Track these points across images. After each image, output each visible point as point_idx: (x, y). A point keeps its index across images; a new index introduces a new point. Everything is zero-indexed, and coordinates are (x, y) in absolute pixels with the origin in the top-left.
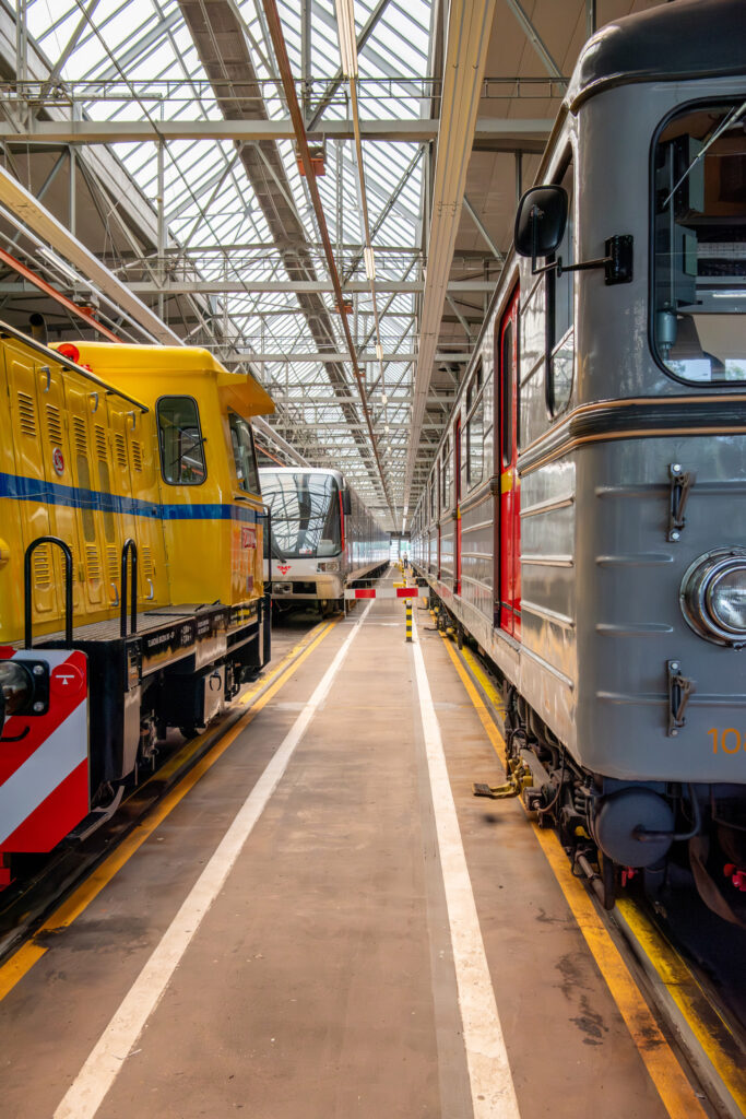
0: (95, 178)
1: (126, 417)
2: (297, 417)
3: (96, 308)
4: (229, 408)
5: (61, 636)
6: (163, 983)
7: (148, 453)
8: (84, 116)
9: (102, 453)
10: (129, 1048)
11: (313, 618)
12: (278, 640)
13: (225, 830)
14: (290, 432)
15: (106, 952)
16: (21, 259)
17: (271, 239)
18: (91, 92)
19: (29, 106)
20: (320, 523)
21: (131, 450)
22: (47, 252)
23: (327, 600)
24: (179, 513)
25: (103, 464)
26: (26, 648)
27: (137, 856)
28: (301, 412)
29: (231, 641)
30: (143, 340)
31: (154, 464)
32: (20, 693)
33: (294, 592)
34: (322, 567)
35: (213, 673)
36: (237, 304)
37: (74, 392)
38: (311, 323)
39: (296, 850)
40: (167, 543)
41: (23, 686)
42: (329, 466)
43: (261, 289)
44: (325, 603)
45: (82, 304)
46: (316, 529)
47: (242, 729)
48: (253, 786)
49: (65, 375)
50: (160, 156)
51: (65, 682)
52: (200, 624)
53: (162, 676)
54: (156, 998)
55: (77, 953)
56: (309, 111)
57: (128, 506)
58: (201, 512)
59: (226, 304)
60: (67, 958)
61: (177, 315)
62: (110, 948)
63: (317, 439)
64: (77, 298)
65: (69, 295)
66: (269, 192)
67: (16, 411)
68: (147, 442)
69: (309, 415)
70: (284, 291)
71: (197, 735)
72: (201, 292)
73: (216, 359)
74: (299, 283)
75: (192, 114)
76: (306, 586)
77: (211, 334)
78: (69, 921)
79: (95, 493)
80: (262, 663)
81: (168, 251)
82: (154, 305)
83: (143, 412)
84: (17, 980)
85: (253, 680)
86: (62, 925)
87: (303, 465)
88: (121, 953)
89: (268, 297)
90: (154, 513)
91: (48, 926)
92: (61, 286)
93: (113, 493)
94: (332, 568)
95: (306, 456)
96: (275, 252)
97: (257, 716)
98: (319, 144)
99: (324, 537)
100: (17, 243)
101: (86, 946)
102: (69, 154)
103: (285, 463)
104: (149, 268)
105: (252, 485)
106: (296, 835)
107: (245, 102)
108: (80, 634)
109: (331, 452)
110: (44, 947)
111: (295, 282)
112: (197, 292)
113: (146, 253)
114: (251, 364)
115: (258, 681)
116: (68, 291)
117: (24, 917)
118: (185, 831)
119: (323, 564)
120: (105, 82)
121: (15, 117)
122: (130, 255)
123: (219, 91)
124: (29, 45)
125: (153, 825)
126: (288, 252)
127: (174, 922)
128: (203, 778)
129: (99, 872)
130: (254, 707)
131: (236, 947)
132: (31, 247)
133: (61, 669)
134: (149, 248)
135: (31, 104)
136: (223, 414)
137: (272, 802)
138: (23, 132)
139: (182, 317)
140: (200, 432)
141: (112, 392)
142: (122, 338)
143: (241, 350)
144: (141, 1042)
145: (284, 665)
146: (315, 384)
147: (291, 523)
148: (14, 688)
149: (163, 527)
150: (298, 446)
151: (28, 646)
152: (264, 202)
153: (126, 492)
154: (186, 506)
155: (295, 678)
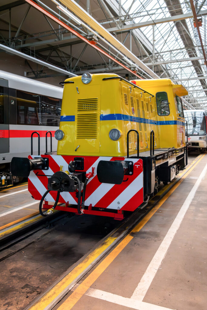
0: (136, 37)
1: (148, 98)
2: (191, 96)
3: (137, 71)
4: (176, 94)
5: (136, 155)
6: (165, 251)
7: (154, 108)
8: (133, 22)
9: (143, 108)
10: (158, 267)
11: (199, 153)
12: (189, 159)
13: (178, 211)
14: (189, 100)
15: (149, 240)
16: (118, 60)
17: (184, 46)
18: (135, 16)
19: (122, 22)
20: (200, 126)
21: (150, 107)
22: (125, 58)
23: (202, 148)
24: (162, 123)
25: (143, 111)
26: (127, 158)
27: (154, 215)
28: (192, 94)
29: (177, 158)
30: (149, 78)
31: (155, 110)
32: (127, 169)
33: (192, 145)
34: (200, 138)
35: (173, 167)
36: (174, 66)
37: (136, 93)
38: (196, 69)
39: (200, 219)
40: (159, 132)
41: (127, 168)
42: (201, 109)
43: (181, 61)
44: (201, 149)
45: (133, 70)
46: (198, 127)
47: (180, 183)
48: (185, 199)
49: (134, 88)
50: (153, 28)
51: (137, 167)
52: (169, 153)
53: (159, 167)
54: (164, 255)
55: (141, 239)
56: (197, 9)
57: (149, 122)
58: (168, 123)
59: (171, 66)
60: (138, 240)
61: (157, 70)
62: (150, 239)
63: (197, 101)
64: (132, 69)
65: (130, 68)
66: (183, 34)
67: (124, 98)
68: (154, 104)
69: (195, 95)
70: (187, 61)
71: (167, 184)
72: (164, 64)
73: (172, 81)
74: (192, 58)
75: (161, 17)
76: (196, 144)
77: (167, 74)
78: (138, 230)
79: (142, 118)
80: (185, 165)
81: (155, 54)
82: (151, 68)
83: (153, 97)
84: (127, 244)
85: (183, 170)
86: (137, 231)
87: (193, 109)
88: (153, 241)
89: (183, 63)
90: (156, 123)
91: (133, 231)
92: (128, 66)
93: (146, 118)
94: (204, 138)
95: (194, 107)
96: (185, 50)
97: (184, 180)
98: (200, 18)
99: (201, 130)
100: (118, 57)
101: (144, 238)
102: (130, 33)
103: (188, 109)
104: (151, 59)
105: (182, 115)
106: (200, 215)
107: (177, 10)
108: (141, 155)
109: (201, 105)
110: (133, 236)
111: (191, 58)
112: (162, 64)
113: (150, 55)
114: (178, 82)
115: (184, 170)
116: (130, 67)
117: (127, 228)
118: (167, 210)
119: (201, 137)
120: (138, 13)
121: (118, 25)
122: (145, 56)
123: (170, 9)
124: (122, 8)
125: (158, 207)
126: (189, 50)
127: (167, 235)
128: (171, 196)
129: (145, 218)
130: (183, 178)
131: (185, 245)
132: (121, 57)
133: (136, 164)
134: (150, 53)
135: (122, 21)
136: (174, 96)
137: (191, 205)
138: (120, 29)
139: (159, 71)
140: (168, 101)
141: (145, 92)
142: (144, 78)
143: (175, 78)
144: (161, 266)
145: (190, 166)
146: (197, 86)
147: (190, 126)
148: (125, 168)
149: (158, 127)
150: (192, 104)
151: (128, 157)
152: (182, 37)
153: (149, 118)
154: (163, 121)
155: (194, 170)
